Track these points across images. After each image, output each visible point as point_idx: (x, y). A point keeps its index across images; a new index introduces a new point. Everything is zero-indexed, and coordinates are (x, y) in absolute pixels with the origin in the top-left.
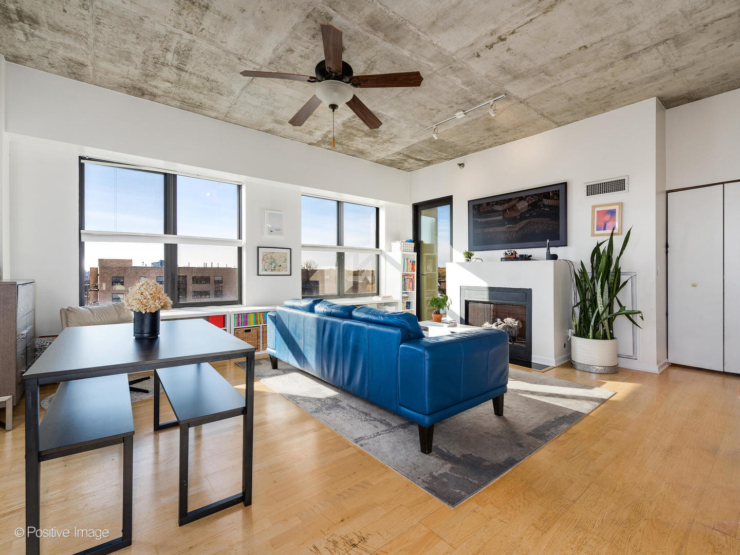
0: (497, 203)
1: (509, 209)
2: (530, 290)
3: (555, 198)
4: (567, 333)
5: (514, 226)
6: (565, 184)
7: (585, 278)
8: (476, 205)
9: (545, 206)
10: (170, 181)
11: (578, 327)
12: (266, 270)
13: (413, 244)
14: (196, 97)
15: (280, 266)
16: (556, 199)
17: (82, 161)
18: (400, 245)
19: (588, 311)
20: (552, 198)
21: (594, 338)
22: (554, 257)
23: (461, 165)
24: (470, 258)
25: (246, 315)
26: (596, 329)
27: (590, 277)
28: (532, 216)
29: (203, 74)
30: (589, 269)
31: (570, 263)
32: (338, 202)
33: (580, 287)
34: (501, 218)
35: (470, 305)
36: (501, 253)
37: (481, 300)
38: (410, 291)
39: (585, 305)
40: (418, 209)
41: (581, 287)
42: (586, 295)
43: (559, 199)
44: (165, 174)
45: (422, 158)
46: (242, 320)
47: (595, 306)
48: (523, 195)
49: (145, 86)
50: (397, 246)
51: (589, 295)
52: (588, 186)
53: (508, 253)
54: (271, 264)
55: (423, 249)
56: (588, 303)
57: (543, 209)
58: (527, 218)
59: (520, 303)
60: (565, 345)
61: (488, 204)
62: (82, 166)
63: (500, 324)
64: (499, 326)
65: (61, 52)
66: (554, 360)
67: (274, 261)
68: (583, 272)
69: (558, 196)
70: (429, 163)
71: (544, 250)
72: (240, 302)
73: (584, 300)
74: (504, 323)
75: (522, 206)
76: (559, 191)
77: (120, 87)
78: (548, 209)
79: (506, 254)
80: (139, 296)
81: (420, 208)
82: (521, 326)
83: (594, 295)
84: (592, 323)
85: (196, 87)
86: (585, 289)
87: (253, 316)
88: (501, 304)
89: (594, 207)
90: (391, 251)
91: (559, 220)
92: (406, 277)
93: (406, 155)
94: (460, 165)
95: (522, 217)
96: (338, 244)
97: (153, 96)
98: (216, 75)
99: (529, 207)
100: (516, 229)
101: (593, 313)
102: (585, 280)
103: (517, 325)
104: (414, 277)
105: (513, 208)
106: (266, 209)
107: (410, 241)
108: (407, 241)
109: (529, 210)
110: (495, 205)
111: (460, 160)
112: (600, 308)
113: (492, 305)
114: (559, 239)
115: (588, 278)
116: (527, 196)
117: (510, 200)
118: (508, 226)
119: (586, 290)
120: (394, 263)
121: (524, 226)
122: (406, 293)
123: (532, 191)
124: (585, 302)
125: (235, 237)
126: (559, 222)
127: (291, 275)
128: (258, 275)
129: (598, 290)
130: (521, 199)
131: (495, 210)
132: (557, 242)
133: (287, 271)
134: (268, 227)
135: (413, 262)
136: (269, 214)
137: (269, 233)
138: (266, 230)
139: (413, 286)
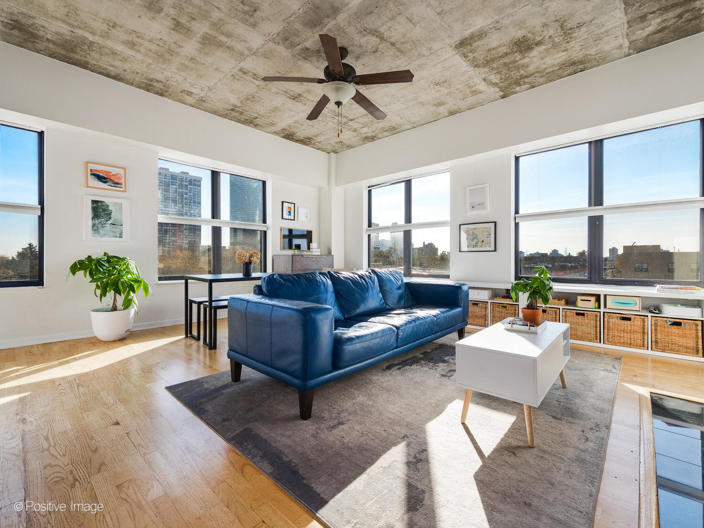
10: (407, 186)
12: (468, 247)
15: (483, 241)
17: (369, 189)
44: (405, 182)
54: (473, 240)
62: (370, 192)
67: (476, 237)
72: (447, 276)
106: (468, 186)
127: (495, 250)
128: (460, 251)
133: (490, 246)
134: (470, 203)
136: (470, 190)
137: (471, 210)
138: (468, 206)
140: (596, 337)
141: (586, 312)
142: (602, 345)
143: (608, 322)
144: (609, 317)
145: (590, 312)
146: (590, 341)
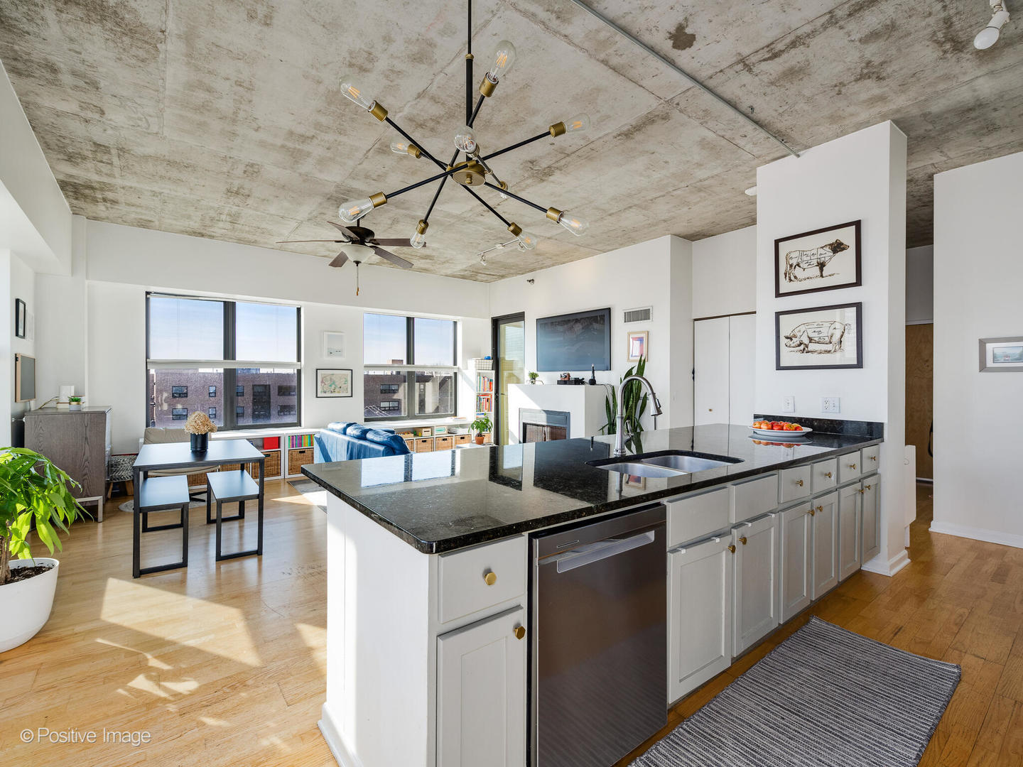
2: (570, 413)
3: (603, 322)
5: (571, 348)
6: (609, 309)
8: (542, 324)
10: (229, 308)
12: (325, 392)
13: (491, 362)
14: (250, 237)
15: (340, 388)
16: (604, 324)
17: (148, 296)
18: (475, 363)
20: (599, 322)
22: (593, 381)
23: (532, 281)
24: (534, 379)
25: (300, 437)
29: (254, 225)
31: (604, 387)
32: (408, 319)
33: (609, 411)
35: (528, 427)
37: (540, 423)
38: (486, 412)
40: (496, 323)
44: (225, 302)
45: (492, 273)
46: (296, 442)
48: (579, 317)
49: (204, 232)
50: (472, 363)
52: (625, 313)
54: (331, 386)
55: (503, 366)
57: (592, 332)
58: (581, 340)
59: (563, 427)
61: (552, 324)
62: (147, 300)
65: (133, 216)
67: (334, 383)
70: (503, 277)
72: (299, 424)
76: (604, 315)
77: (182, 232)
78: (596, 333)
79: (562, 376)
80: (194, 424)
81: (500, 322)
85: (248, 232)
87: (307, 438)
89: (629, 334)
90: (467, 369)
91: (604, 344)
92: (482, 397)
93: (473, 272)
94: (530, 281)
95: (578, 339)
96: (408, 362)
97: (212, 237)
98: (264, 225)
99: (583, 329)
100: (573, 351)
104: (491, 397)
105: (571, 330)
106: (326, 331)
107: (488, 358)
108: (484, 359)
110: (558, 325)
111: (529, 276)
114: (604, 363)
116: (581, 319)
117: (568, 321)
118: (567, 347)
120: (468, 381)
121: (578, 349)
122: (483, 414)
123: (586, 313)
125: (294, 360)
126: (605, 346)
128: (317, 397)
130: (576, 320)
133: (348, 392)
134: (328, 349)
135: (491, 381)
136: (329, 335)
137: (328, 355)
138: (325, 352)
139: (491, 406)
141: (427, 439)
143: (438, 443)
144: (438, 440)
145: (429, 439)
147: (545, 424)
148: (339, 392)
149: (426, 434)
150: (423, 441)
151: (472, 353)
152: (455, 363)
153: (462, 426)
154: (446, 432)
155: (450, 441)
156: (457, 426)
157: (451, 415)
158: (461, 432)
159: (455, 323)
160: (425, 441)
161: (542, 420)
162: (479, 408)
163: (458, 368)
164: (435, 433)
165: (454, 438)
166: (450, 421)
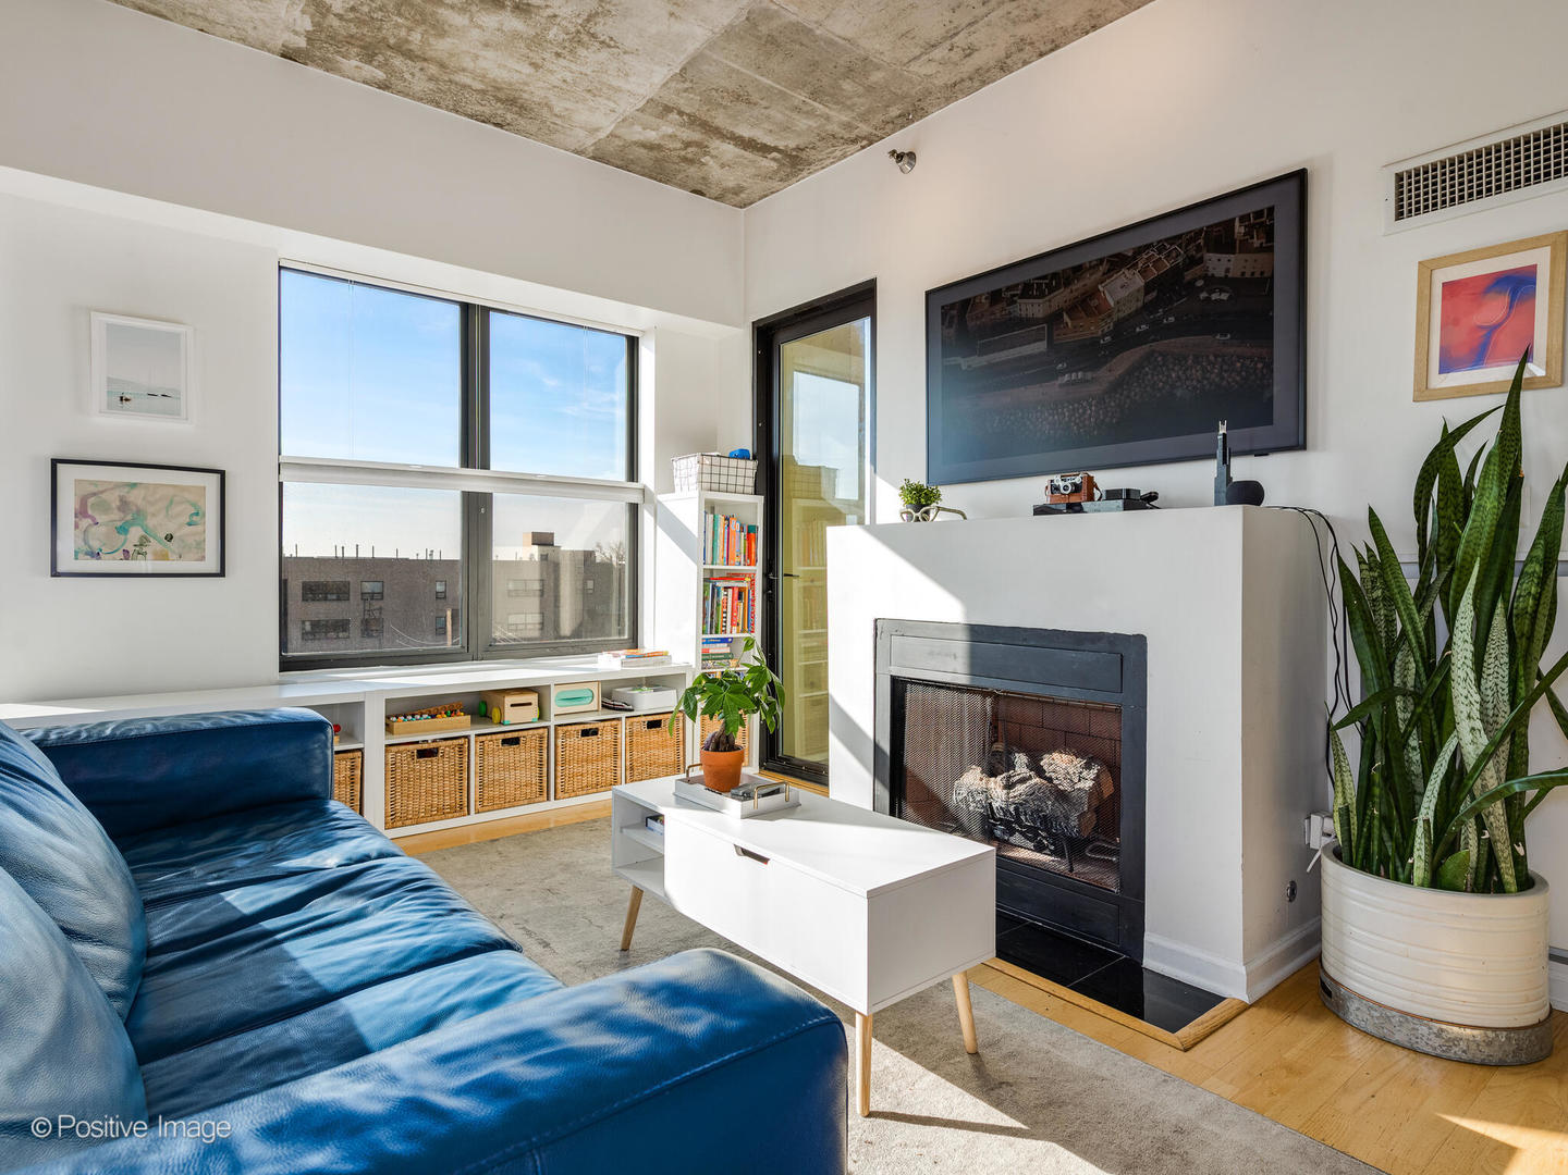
0: (1027, 290)
1: (1072, 310)
2: (1140, 641)
3: (1256, 243)
4: (1304, 833)
5: (1089, 375)
6: (1300, 178)
7: (1386, 586)
8: (952, 306)
9: (1212, 282)
11: (1354, 820)
12: (95, 555)
15: (169, 537)
16: (1261, 249)
18: (697, 470)
19: (1405, 745)
20: (1245, 248)
21: (1436, 881)
22: (1249, 494)
23: (904, 157)
24: (924, 509)
26: (1444, 843)
27: (1413, 584)
28: (1160, 331)
30: (1406, 551)
31: (1319, 524)
32: (467, 309)
33: (1368, 633)
34: (1041, 346)
35: (912, 694)
36: (1036, 489)
37: (947, 678)
38: (734, 635)
39: (1389, 718)
40: (769, 337)
41: (1370, 628)
42: (1392, 675)
43: (1270, 250)
45: (769, 141)
47: (1440, 727)
48: (1126, 246)
50: (688, 471)
51: (1407, 670)
52: (1399, 177)
53: (1062, 484)
54: (123, 529)
55: (788, 484)
56: (1403, 711)
57: (1203, 295)
58: (1141, 339)
59: (1100, 697)
60: (1293, 884)
61: (995, 297)
63: (1023, 781)
64: (1020, 788)
66: (1243, 970)
68: (1382, 561)
69: (1270, 236)
70: (794, 161)
71: (1208, 470)
73: (1382, 691)
74: (1040, 772)
75: (1123, 290)
76: (1271, 210)
78: (1224, 296)
79: (1055, 489)
82: (1108, 790)
83: (1436, 670)
84: (1427, 808)
86: (1389, 638)
88: (1022, 699)
89: (1427, 268)
90: (671, 490)
91: (1271, 338)
92: (721, 584)
93: (694, 121)
94: (900, 157)
95: (1123, 336)
96: (467, 461)
99: (1146, 294)
100: (1096, 389)
101: (1430, 756)
102: (1389, 600)
103: (1088, 784)
104: (752, 583)
105: (1086, 304)
106: (101, 311)
107: (743, 455)
108: (733, 456)
109: (1148, 308)
110: (1022, 296)
111: (900, 140)
112: (1469, 736)
113: (989, 700)
114: (1270, 422)
115: (1402, 589)
116: (1139, 251)
117: (1078, 270)
118: (1066, 377)
119: (1394, 646)
121: (1129, 372)
122: (724, 640)
123: (1162, 224)
124: (1389, 704)
126: (1271, 347)
127: (222, 574)
128: (55, 574)
129: (1463, 651)
130: (1118, 262)
131: (1021, 319)
132: (1261, 433)
133: (203, 558)
134: (110, 380)
135: (751, 530)
136: (110, 326)
137: (110, 406)
138: (98, 394)
139: (751, 615)
140: (541, 788)
141: (521, 733)
142: (552, 804)
143: (564, 747)
144: (564, 736)
145: (531, 732)
146: (531, 801)
147: (963, 680)
148: (164, 557)
149: (516, 716)
150: (505, 742)
151: (689, 438)
152: (633, 474)
153: (655, 683)
154: (595, 704)
155: (608, 737)
156: (637, 683)
157: (619, 645)
158: (649, 702)
159: (633, 343)
160: (515, 741)
161: (953, 667)
162: (711, 619)
163: (644, 491)
164: (555, 707)
165: (623, 727)
166: (609, 664)
